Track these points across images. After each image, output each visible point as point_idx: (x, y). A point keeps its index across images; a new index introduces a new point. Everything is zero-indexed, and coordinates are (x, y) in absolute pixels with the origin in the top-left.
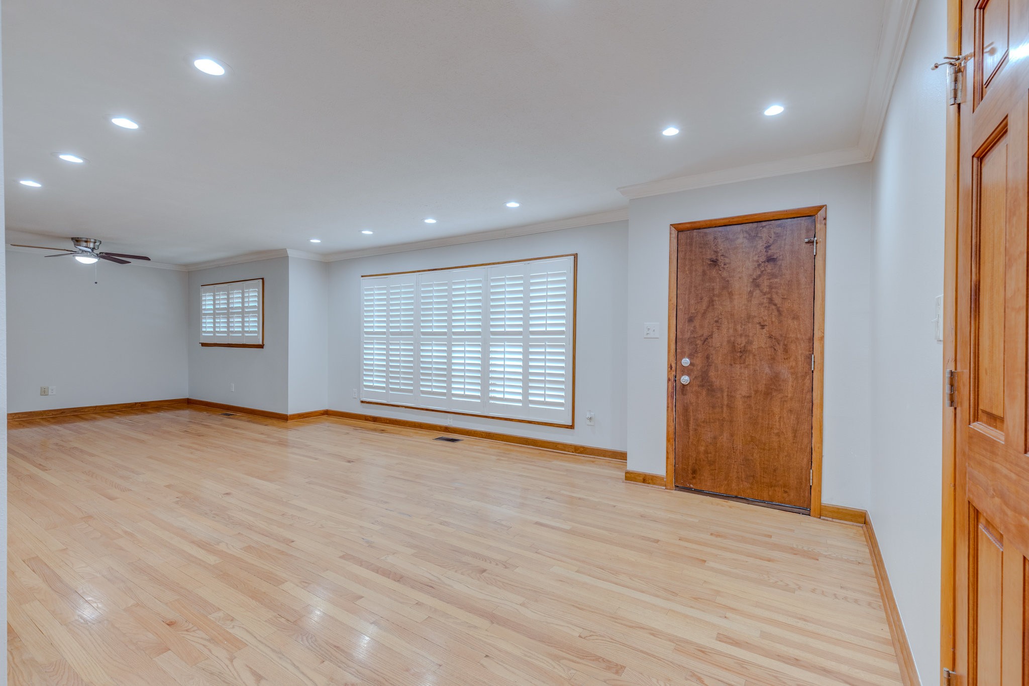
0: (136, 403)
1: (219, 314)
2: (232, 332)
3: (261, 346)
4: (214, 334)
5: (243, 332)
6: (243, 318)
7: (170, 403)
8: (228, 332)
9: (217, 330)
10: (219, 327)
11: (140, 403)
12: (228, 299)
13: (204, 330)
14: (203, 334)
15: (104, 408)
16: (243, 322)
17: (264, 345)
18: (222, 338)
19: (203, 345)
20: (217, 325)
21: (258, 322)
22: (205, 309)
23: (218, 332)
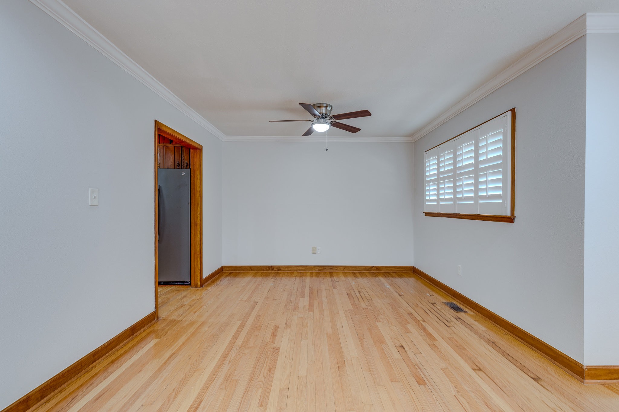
0: (372, 267)
1: (444, 178)
2: (460, 199)
3: (510, 219)
4: (438, 203)
5: (477, 198)
6: (476, 178)
7: (398, 270)
8: (455, 199)
9: (441, 197)
10: (443, 194)
11: (375, 267)
12: (454, 158)
13: (427, 198)
14: (427, 203)
15: (350, 269)
16: (476, 184)
17: (514, 217)
18: (448, 207)
19: (427, 214)
20: (441, 192)
21: (504, 181)
22: (428, 176)
23: (443, 200)
